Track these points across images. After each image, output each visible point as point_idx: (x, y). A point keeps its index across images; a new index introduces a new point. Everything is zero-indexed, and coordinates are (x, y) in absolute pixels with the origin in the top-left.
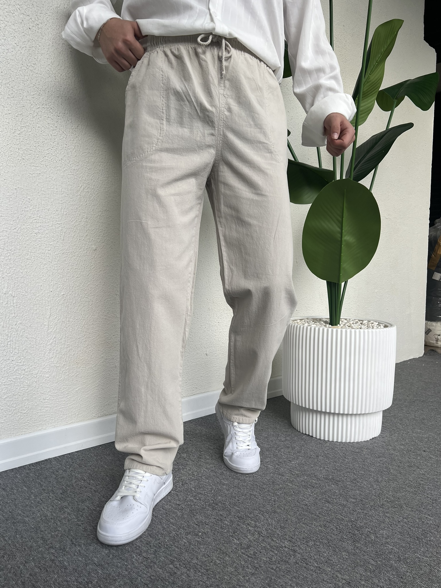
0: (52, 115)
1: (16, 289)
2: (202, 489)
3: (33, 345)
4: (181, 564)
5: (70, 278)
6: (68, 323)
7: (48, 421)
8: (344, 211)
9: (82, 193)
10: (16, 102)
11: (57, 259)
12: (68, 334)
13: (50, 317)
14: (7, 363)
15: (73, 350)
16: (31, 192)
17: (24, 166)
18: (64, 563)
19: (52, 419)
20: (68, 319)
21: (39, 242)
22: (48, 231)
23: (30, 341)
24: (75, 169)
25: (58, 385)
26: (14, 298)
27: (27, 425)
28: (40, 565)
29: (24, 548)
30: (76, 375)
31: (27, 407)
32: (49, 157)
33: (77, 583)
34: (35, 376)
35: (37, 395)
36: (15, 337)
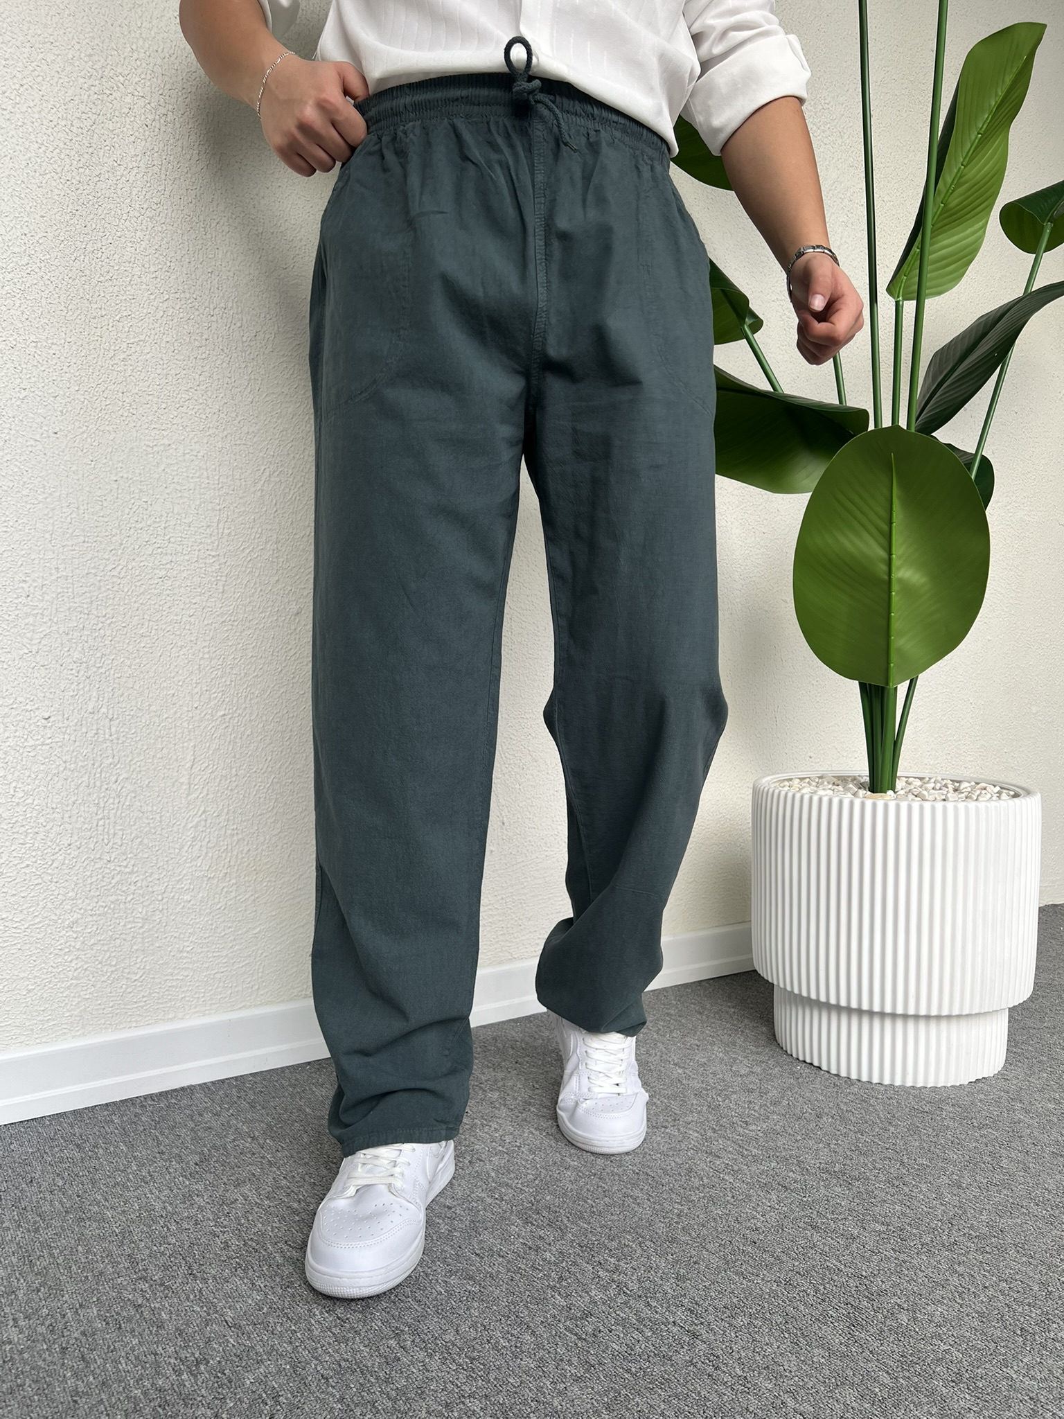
0: (197, 313)
1: (117, 701)
2: (512, 1175)
3: (154, 828)
4: (417, 1340)
5: (239, 678)
6: (234, 779)
7: (189, 1001)
8: (894, 506)
9: (266, 485)
10: (116, 289)
11: (209, 635)
12: (234, 805)
13: (192, 766)
14: (96, 866)
15: (245, 843)
16: (149, 486)
17: (134, 430)
18: (160, 1315)
19: (197, 996)
20: (234, 770)
21: (169, 598)
22: (189, 572)
23: (147, 818)
24: (250, 431)
25: (212, 920)
26: (112, 723)
27: (142, 1007)
28: (108, 1315)
29: (85, 1274)
30: (253, 898)
31: (142, 967)
32: (191, 407)
33: (176, 1359)
34: (160, 898)
35: (164, 941)
36: (113, 809)
